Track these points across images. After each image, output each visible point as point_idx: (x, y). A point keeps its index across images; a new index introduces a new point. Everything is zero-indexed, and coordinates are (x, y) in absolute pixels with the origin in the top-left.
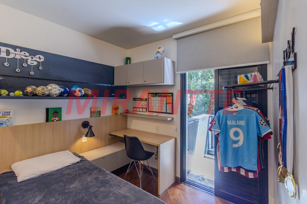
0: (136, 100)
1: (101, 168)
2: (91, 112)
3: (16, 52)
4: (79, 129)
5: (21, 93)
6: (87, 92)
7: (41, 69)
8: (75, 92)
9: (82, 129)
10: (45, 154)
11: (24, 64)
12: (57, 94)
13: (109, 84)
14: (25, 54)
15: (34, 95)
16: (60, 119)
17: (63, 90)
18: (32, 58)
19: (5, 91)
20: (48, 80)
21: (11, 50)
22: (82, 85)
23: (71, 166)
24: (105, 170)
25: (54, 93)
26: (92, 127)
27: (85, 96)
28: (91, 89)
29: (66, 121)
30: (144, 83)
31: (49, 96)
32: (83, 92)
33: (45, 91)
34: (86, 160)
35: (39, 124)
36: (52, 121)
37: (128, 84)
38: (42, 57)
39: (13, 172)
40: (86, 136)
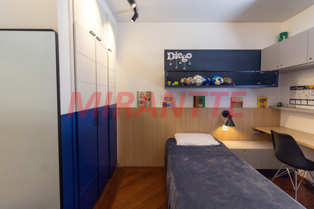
0: (296, 89)
1: (238, 157)
2: (232, 102)
3: (175, 55)
4: (220, 118)
5: (178, 83)
6: (226, 81)
7: (190, 64)
8: (215, 81)
9: (223, 118)
10: (193, 133)
11: (180, 62)
12: (200, 83)
13: (252, 70)
14: (180, 54)
15: (185, 85)
16: (204, 107)
17: (205, 80)
18: (184, 57)
19: (170, 82)
20: (194, 71)
21: (173, 54)
22: (222, 74)
23: (211, 147)
24: (242, 159)
25: (198, 82)
26: (232, 116)
27: (224, 85)
28: (230, 78)
29: (208, 108)
30: (309, 61)
31: (194, 85)
32: (222, 80)
33: (192, 81)
34: (224, 146)
35: (189, 108)
36: (198, 107)
37: (280, 67)
38: (190, 54)
39: (175, 139)
40: (226, 125)
